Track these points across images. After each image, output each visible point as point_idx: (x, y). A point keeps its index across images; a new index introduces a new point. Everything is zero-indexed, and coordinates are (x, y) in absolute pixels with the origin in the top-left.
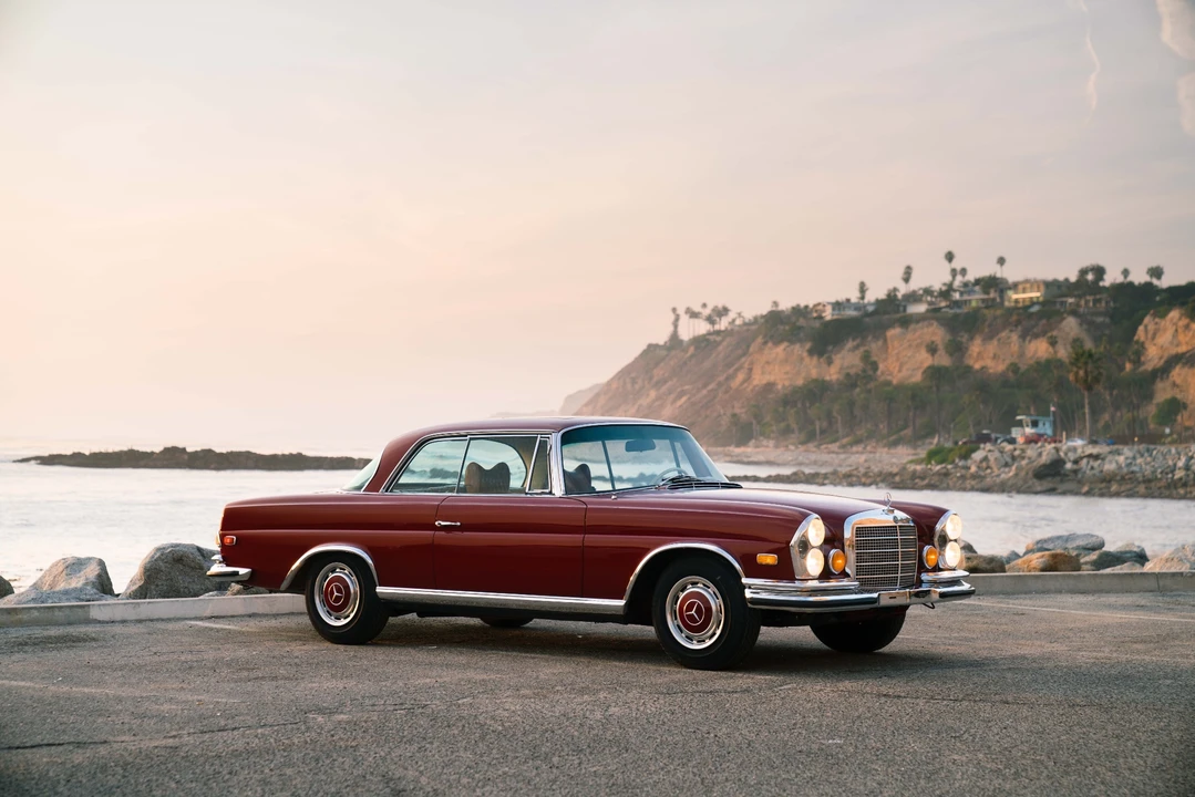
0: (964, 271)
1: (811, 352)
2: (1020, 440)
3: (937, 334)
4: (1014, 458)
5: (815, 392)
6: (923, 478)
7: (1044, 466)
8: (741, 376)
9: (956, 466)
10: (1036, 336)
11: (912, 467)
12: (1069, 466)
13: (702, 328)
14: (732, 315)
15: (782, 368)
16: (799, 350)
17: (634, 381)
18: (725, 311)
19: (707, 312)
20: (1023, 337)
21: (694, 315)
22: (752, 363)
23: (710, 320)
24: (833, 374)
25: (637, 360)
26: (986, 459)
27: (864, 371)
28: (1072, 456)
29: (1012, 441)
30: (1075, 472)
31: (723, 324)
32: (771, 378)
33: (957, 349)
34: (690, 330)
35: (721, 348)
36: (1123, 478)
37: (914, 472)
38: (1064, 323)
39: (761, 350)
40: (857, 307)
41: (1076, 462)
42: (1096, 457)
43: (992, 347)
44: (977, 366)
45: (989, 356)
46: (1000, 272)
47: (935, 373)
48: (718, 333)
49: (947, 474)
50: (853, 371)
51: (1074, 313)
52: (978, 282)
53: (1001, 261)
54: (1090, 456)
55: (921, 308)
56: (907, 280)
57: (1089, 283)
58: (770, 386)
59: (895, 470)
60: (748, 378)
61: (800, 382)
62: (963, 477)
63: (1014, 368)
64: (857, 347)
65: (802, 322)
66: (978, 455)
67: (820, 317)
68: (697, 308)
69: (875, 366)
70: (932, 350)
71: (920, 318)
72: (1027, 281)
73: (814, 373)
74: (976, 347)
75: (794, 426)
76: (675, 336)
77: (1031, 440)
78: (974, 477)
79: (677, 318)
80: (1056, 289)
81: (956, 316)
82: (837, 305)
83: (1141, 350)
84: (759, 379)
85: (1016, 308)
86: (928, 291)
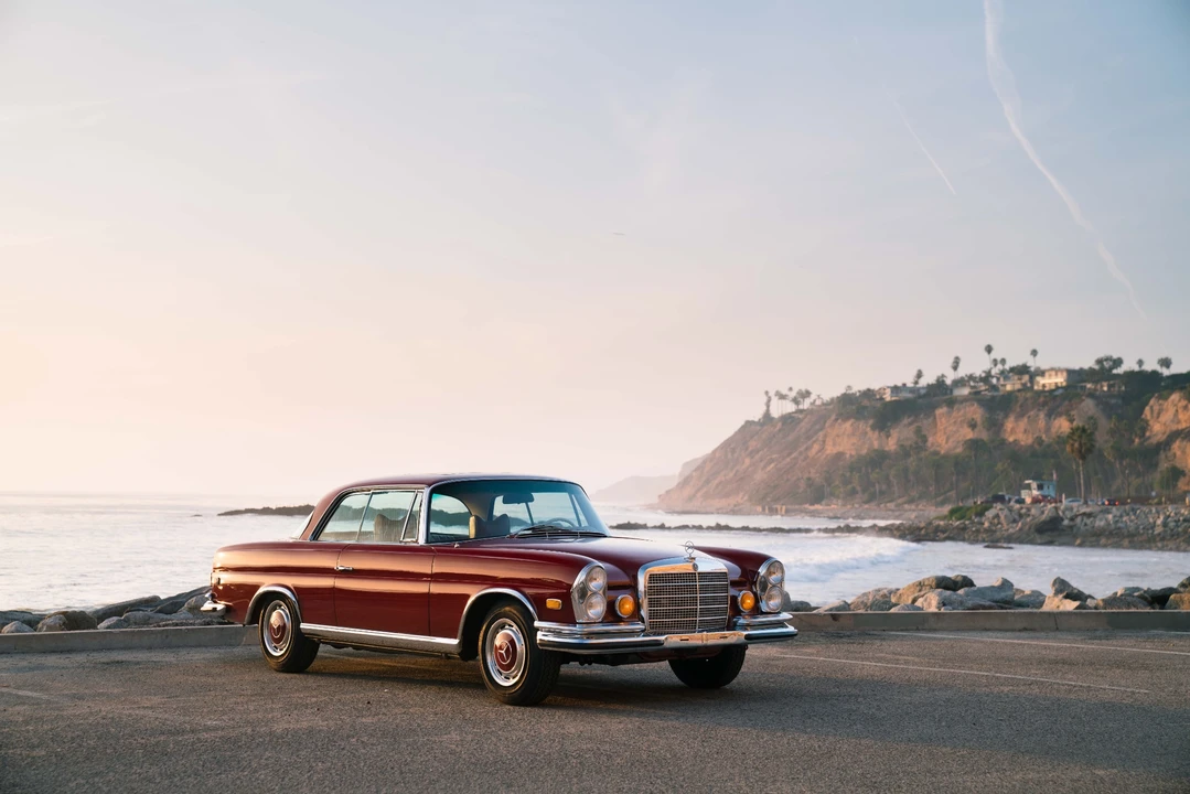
0: (1003, 361)
1: (873, 428)
2: (1028, 500)
3: (976, 412)
4: (1021, 516)
5: (878, 459)
6: (944, 532)
7: (1045, 522)
8: (816, 447)
9: (973, 523)
10: (1060, 415)
11: (936, 523)
12: (1066, 522)
13: (790, 408)
14: (813, 397)
15: (848, 441)
16: (865, 426)
17: (733, 451)
18: (808, 394)
19: (793, 394)
20: (1049, 415)
21: (782, 397)
22: (825, 436)
23: (795, 401)
24: (891, 445)
25: (736, 434)
26: (997, 516)
27: (916, 443)
28: (1069, 514)
29: (1021, 501)
30: (1071, 527)
31: (806, 405)
32: (841, 449)
33: (994, 425)
34: (780, 409)
35: (803, 424)
36: (1111, 533)
37: (939, 525)
38: (1083, 404)
39: (832, 426)
40: (912, 390)
41: (1072, 519)
42: (1089, 515)
43: (1023, 423)
44: (1011, 439)
45: (1017, 431)
46: (1033, 363)
47: (974, 445)
48: (801, 411)
49: (964, 529)
50: (908, 443)
51: (1091, 395)
52: (1012, 370)
53: (1034, 353)
54: (1084, 514)
55: (965, 391)
56: (955, 368)
57: (1105, 370)
58: (840, 455)
59: (922, 525)
60: (822, 449)
61: (864, 452)
62: (978, 531)
63: (1039, 441)
64: (910, 424)
65: (866, 402)
66: (990, 514)
67: (882, 399)
68: (785, 392)
69: (924, 439)
70: (973, 426)
71: (965, 400)
72: (1052, 369)
73: (876, 445)
74: (1009, 424)
75: (858, 488)
76: (767, 415)
77: (1036, 501)
78: (986, 531)
79: (769, 400)
80: (1076, 376)
81: (993, 398)
82: (895, 389)
83: (1145, 427)
84: (830, 450)
85: (1043, 391)
86: (971, 377)
